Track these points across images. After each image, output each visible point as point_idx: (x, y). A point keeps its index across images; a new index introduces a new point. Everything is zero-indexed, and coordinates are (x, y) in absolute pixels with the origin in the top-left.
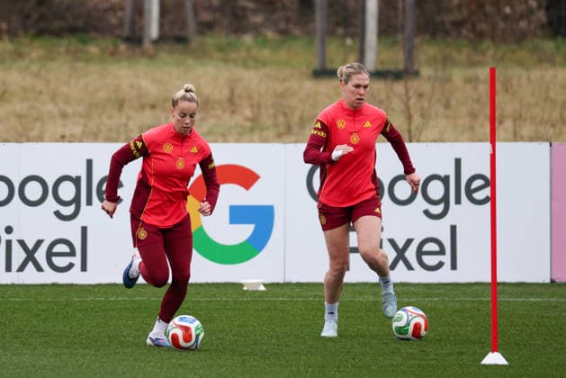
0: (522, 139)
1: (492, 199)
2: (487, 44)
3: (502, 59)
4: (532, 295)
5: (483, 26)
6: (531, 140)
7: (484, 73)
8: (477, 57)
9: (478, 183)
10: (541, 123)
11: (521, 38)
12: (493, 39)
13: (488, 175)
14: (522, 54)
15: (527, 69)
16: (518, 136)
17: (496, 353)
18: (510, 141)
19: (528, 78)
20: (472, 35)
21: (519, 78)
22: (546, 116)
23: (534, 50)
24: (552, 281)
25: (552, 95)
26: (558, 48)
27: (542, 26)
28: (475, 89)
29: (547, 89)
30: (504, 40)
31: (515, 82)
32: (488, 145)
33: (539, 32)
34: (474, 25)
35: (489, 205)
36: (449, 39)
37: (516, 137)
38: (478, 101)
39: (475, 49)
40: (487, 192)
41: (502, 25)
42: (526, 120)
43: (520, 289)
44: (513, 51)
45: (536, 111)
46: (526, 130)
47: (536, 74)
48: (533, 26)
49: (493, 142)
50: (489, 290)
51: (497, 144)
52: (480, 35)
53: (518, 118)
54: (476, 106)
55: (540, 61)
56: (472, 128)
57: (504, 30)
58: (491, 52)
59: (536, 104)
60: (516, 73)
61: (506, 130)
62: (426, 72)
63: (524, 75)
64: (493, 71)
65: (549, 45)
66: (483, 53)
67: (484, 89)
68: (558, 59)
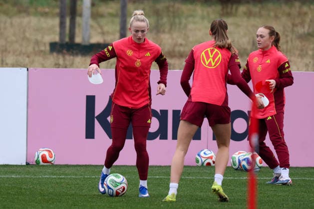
0: (7, 65)
4: (13, 173)
6: (13, 66)
10: (20, 54)
14: (7, 6)
15: (10, 17)
16: (4, 63)
19: (11, 23)
21: (5, 23)
22: (24, 50)
23: (15, 4)
24: (28, 164)
25: (27, 35)
29: (24, 32)
42: (9, 52)
43: (6, 168)
45: (17, 46)
46: (10, 59)
47: (16, 20)
53: (4, 51)
55: (20, 12)
59: (17, 42)
60: (3, 19)
63: (9, 21)
68: (32, 10)
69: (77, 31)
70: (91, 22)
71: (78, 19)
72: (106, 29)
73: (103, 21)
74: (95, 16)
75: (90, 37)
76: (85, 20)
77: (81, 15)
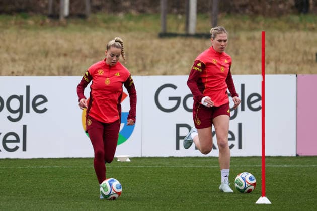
0: (280, 73)
1: (262, 108)
2: (260, 18)
3: (269, 27)
4: (285, 163)
5: (257, 7)
6: (286, 73)
7: (258, 35)
8: (254, 25)
9: (255, 98)
10: (291, 63)
11: (279, 14)
12: (264, 14)
13: (260, 94)
14: (281, 23)
15: (284, 32)
17: (264, 197)
18: (273, 74)
19: (284, 38)
20: (251, 13)
21: (279, 37)
22: (294, 59)
23: (287, 21)
24: (297, 155)
26: (301, 20)
27: (292, 7)
28: (253, 44)
29: (295, 45)
30: (270, 15)
31: (276, 40)
32: (260, 76)
33: (291, 11)
34: (252, 7)
35: (261, 111)
36: (238, 15)
37: (277, 71)
38: (254, 51)
39: (253, 20)
40: (259, 104)
41: (269, 6)
42: (282, 62)
43: (279, 160)
44: (275, 22)
45: (289, 57)
46: (282, 68)
47: (288, 35)
48: (287, 7)
49: (263, 75)
50: (261, 160)
51: (266, 76)
52: (256, 13)
53: (278, 61)
54: (254, 54)
55: (291, 27)
56: (251, 67)
57: (270, 10)
58: (262, 22)
59: (288, 53)
60: (277, 34)
61: (271, 68)
63: (281, 35)
64: (263, 34)
65: (296, 18)
66: (258, 23)
67: (258, 44)
68: (302, 26)
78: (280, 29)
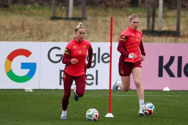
1: (110, 61)
2: (110, 9)
3: (115, 14)
5: (108, 3)
7: (109, 19)
8: (106, 13)
9: (106, 56)
11: (121, 7)
12: (112, 7)
13: (109, 53)
14: (122, 12)
15: (123, 18)
17: (110, 113)
18: (117, 42)
19: (124, 21)
20: (105, 6)
23: (126, 11)
27: (129, 3)
28: (106, 24)
30: (116, 8)
31: (119, 22)
32: (109, 43)
33: (128, 5)
34: (105, 3)
35: (109, 63)
36: (97, 7)
38: (106, 28)
39: (106, 10)
40: (109, 59)
41: (115, 3)
43: (119, 92)
44: (119, 12)
48: (125, 3)
49: (111, 42)
50: (108, 92)
51: (113, 43)
52: (108, 6)
54: (106, 30)
56: (104, 37)
57: (116, 5)
58: (111, 12)
60: (119, 19)
61: (116, 38)
62: (89, 18)
63: (122, 20)
64: (112, 18)
65: (130, 10)
66: (108, 12)
67: (109, 24)
69: (156, 24)
70: (162, 20)
71: (156, 19)
72: (170, 23)
73: (168, 20)
74: (165, 17)
75: (162, 27)
76: (159, 19)
77: (158, 17)
78: (121, 16)
